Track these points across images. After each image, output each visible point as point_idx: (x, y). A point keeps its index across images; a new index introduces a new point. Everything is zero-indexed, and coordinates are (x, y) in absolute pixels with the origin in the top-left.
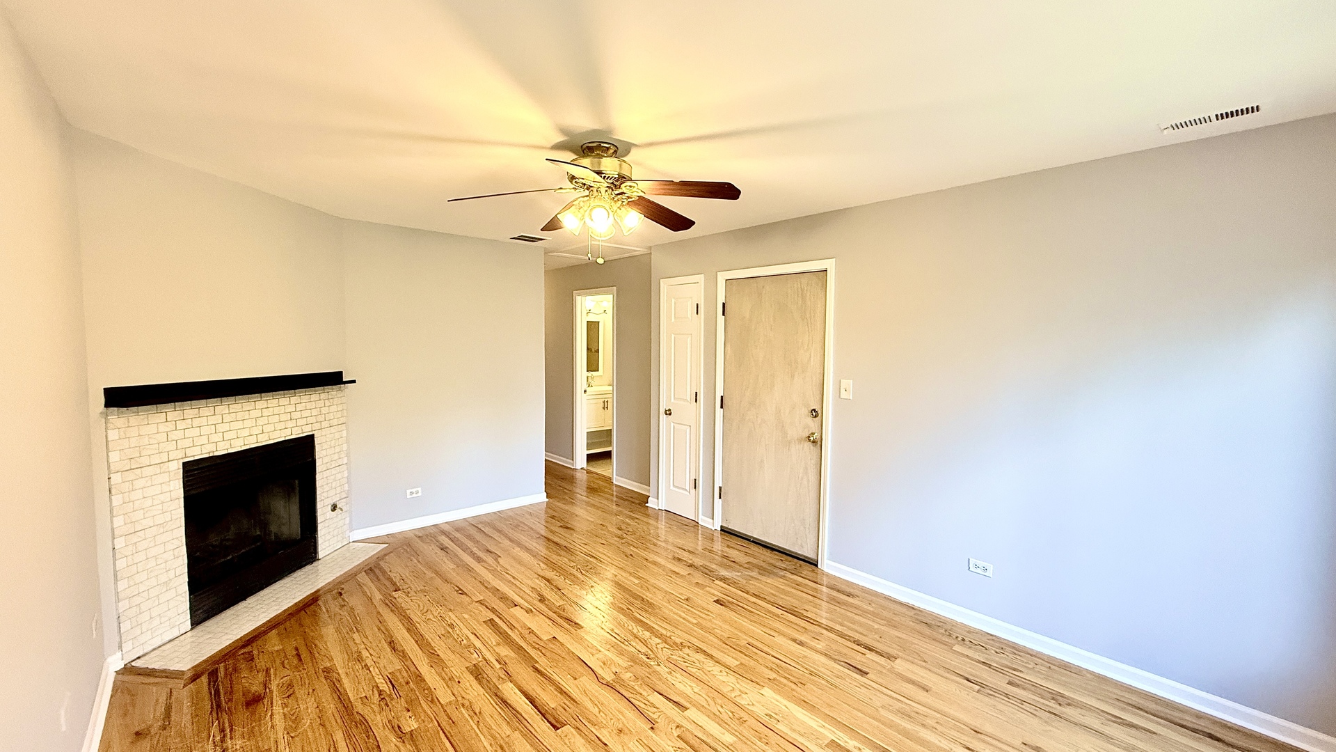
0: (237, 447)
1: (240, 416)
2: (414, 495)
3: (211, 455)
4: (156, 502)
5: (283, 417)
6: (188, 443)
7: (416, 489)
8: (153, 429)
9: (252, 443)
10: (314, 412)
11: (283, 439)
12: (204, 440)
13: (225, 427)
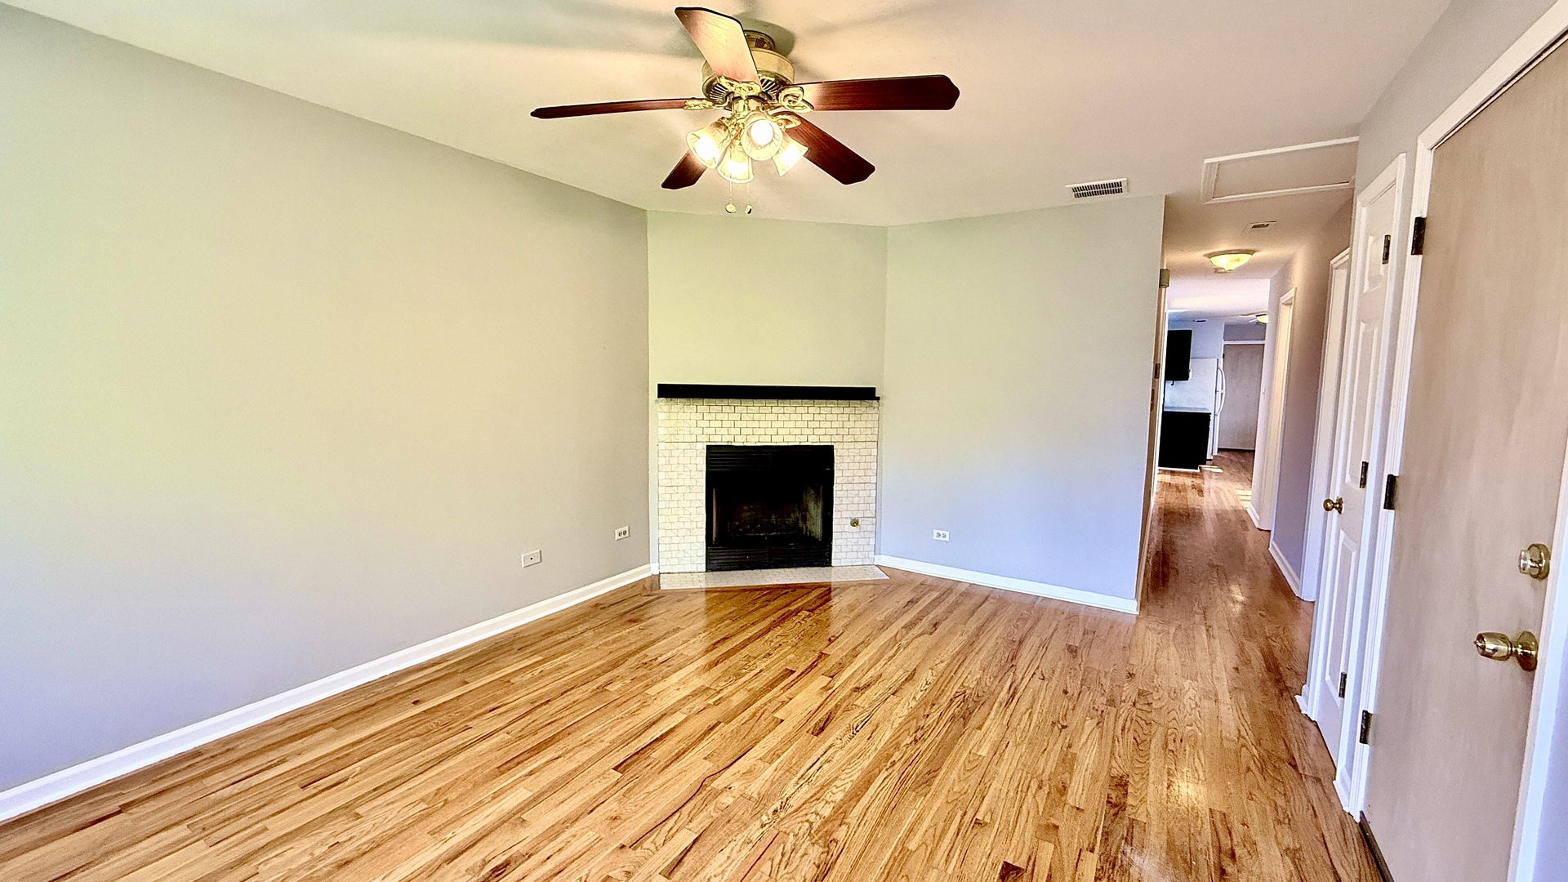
0: (753, 442)
1: (757, 417)
2: (941, 538)
3: (729, 444)
4: (686, 469)
5: (799, 424)
6: (712, 431)
7: (944, 532)
8: (684, 416)
9: (765, 441)
10: (835, 425)
11: (798, 444)
12: (724, 431)
13: (744, 424)
